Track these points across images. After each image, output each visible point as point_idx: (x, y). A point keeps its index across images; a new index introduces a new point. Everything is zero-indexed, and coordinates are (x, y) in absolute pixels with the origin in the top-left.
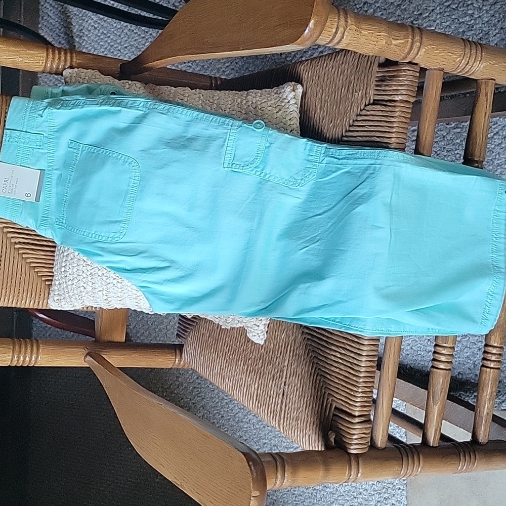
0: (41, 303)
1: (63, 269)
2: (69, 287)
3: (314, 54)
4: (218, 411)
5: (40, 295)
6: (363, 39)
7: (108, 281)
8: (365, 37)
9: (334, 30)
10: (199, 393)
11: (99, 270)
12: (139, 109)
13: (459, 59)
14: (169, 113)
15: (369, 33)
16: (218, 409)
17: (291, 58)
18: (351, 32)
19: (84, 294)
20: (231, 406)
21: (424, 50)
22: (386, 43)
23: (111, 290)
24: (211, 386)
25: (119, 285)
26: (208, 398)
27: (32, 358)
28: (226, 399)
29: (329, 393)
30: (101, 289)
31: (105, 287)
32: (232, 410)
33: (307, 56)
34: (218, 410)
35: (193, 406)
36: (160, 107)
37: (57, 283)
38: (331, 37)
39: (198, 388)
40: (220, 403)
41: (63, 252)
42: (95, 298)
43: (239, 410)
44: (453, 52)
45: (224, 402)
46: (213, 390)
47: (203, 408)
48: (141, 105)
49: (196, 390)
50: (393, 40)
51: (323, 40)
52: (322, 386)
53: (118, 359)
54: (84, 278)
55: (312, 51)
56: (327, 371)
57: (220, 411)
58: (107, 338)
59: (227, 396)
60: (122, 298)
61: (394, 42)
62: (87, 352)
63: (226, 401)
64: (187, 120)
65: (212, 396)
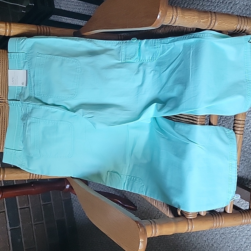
6: (186, 21)
8: (187, 20)
9: (171, 18)
13: (235, 26)
15: (189, 17)
18: (180, 18)
21: (217, 23)
22: (198, 21)
38: (170, 21)
44: (232, 23)
50: (201, 20)
51: (166, 23)
61: (202, 21)
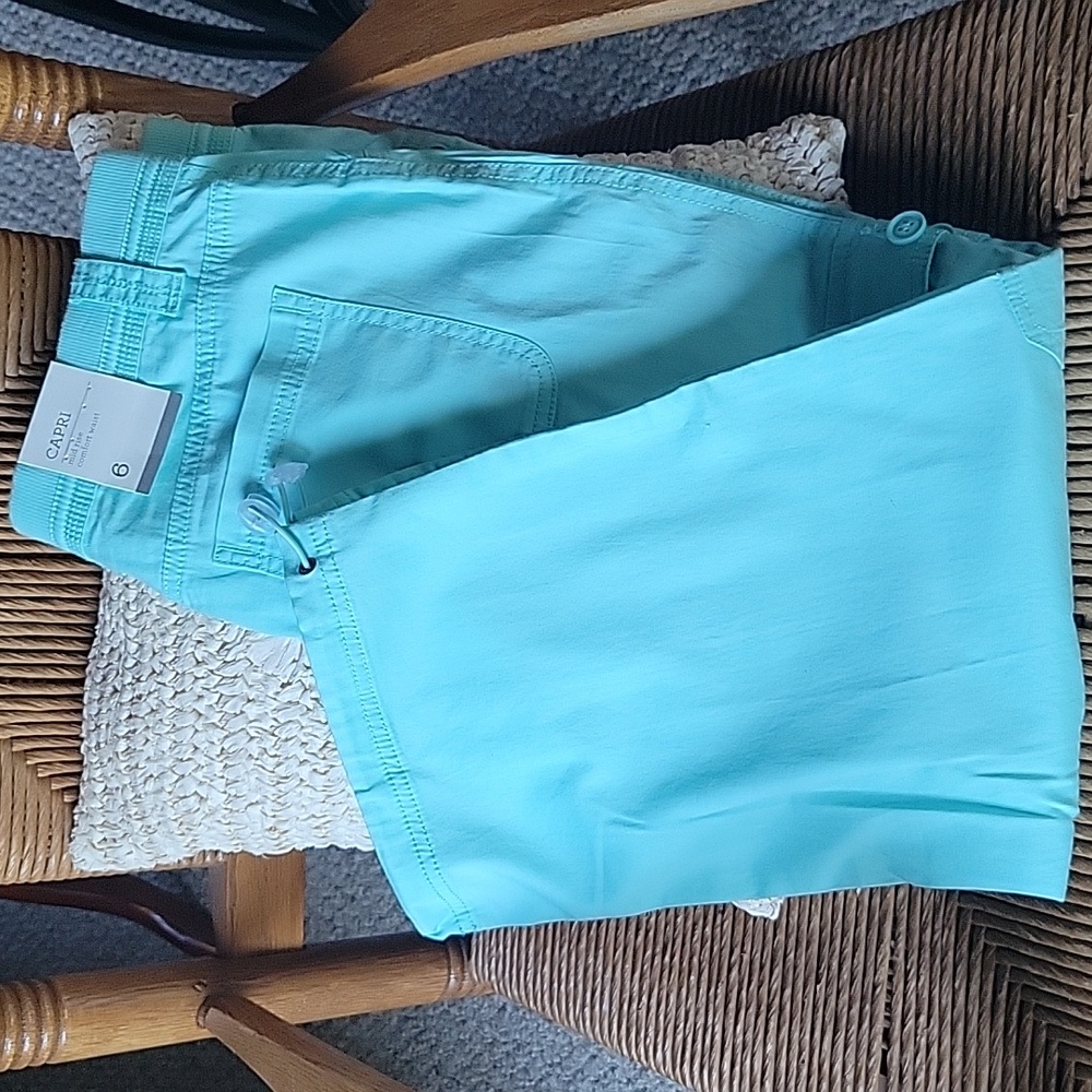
0: (53, 861)
1: (122, 745)
2: (148, 802)
3: (673, 89)
4: (485, 1078)
5: (50, 838)
7: (281, 771)
10: (421, 1033)
11: (252, 738)
12: (539, 187)
14: (639, 195)
16: (484, 1070)
17: (604, 107)
19: (198, 817)
20: (522, 1062)
23: (292, 798)
24: (454, 1011)
25: (320, 781)
26: (448, 1043)
27: (41, 1041)
28: (505, 1043)
29: (1077, 1064)
30: (258, 797)
31: (273, 790)
32: (526, 1070)
33: (654, 95)
34: (482, 1074)
35: (406, 1069)
36: (610, 179)
37: (99, 788)
39: (416, 1018)
40: (486, 1055)
41: (116, 691)
42: (232, 828)
43: (548, 1069)
45: (500, 1051)
46: (464, 1022)
47: (437, 1073)
48: (542, 177)
49: (410, 1024)
52: (1048, 1042)
53: (292, 1002)
54: (200, 767)
55: (668, 82)
56: (1064, 994)
57: (490, 1078)
58: (253, 941)
59: (506, 1034)
60: (323, 820)
62: (203, 995)
63: (504, 1049)
64: (698, 213)
65: (461, 1037)
